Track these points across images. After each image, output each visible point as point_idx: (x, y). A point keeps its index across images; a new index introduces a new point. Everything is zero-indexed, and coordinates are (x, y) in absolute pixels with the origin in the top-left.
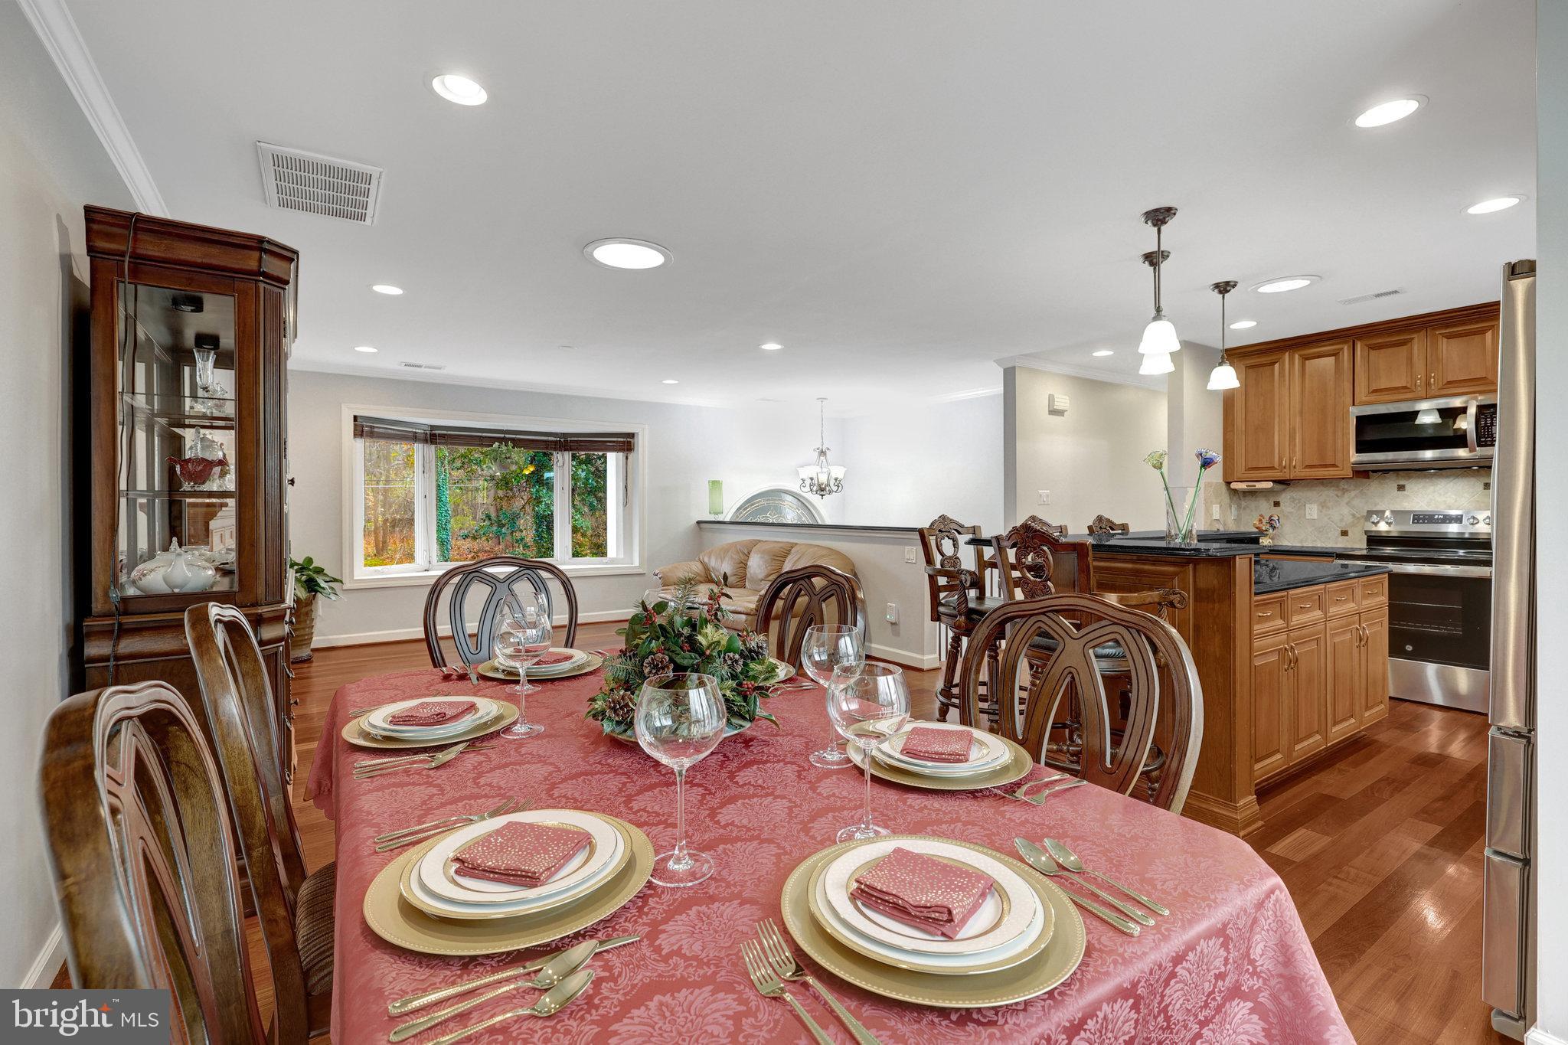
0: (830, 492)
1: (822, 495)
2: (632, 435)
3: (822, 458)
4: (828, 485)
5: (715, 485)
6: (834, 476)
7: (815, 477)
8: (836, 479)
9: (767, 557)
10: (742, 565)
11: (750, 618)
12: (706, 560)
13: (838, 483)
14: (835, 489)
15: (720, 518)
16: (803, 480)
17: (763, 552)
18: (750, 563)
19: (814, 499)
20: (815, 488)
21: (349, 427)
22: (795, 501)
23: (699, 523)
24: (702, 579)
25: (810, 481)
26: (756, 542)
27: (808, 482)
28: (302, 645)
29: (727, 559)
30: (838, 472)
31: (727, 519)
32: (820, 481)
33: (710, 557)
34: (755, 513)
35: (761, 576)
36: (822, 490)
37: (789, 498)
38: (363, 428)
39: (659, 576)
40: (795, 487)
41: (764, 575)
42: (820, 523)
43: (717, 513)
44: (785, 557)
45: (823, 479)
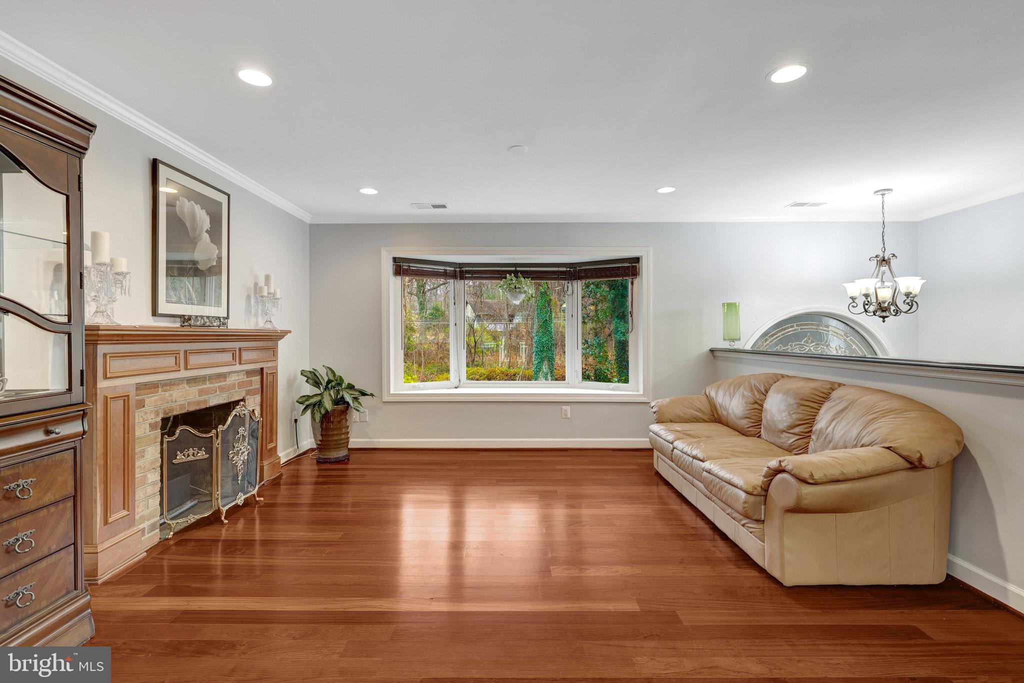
0: (897, 312)
1: (884, 317)
2: (637, 260)
3: (885, 268)
4: (894, 303)
5: (731, 307)
6: (903, 289)
7: (872, 291)
8: (908, 295)
9: (791, 401)
10: (756, 406)
11: (752, 498)
12: (713, 394)
13: (911, 300)
14: (905, 308)
15: (738, 345)
16: (853, 299)
17: (787, 393)
18: (767, 405)
19: (871, 323)
20: (872, 308)
21: (388, 267)
22: (841, 326)
23: (712, 351)
24: (706, 418)
25: (864, 298)
26: (777, 378)
27: (860, 301)
28: (339, 448)
29: (737, 395)
30: (911, 284)
31: (748, 347)
32: (880, 299)
33: (717, 392)
34: (785, 340)
35: (782, 426)
36: (883, 310)
37: (833, 323)
38: (401, 267)
39: (654, 410)
40: (841, 310)
41: (786, 424)
42: (880, 355)
43: (733, 340)
44: (821, 403)
45: (885, 295)
